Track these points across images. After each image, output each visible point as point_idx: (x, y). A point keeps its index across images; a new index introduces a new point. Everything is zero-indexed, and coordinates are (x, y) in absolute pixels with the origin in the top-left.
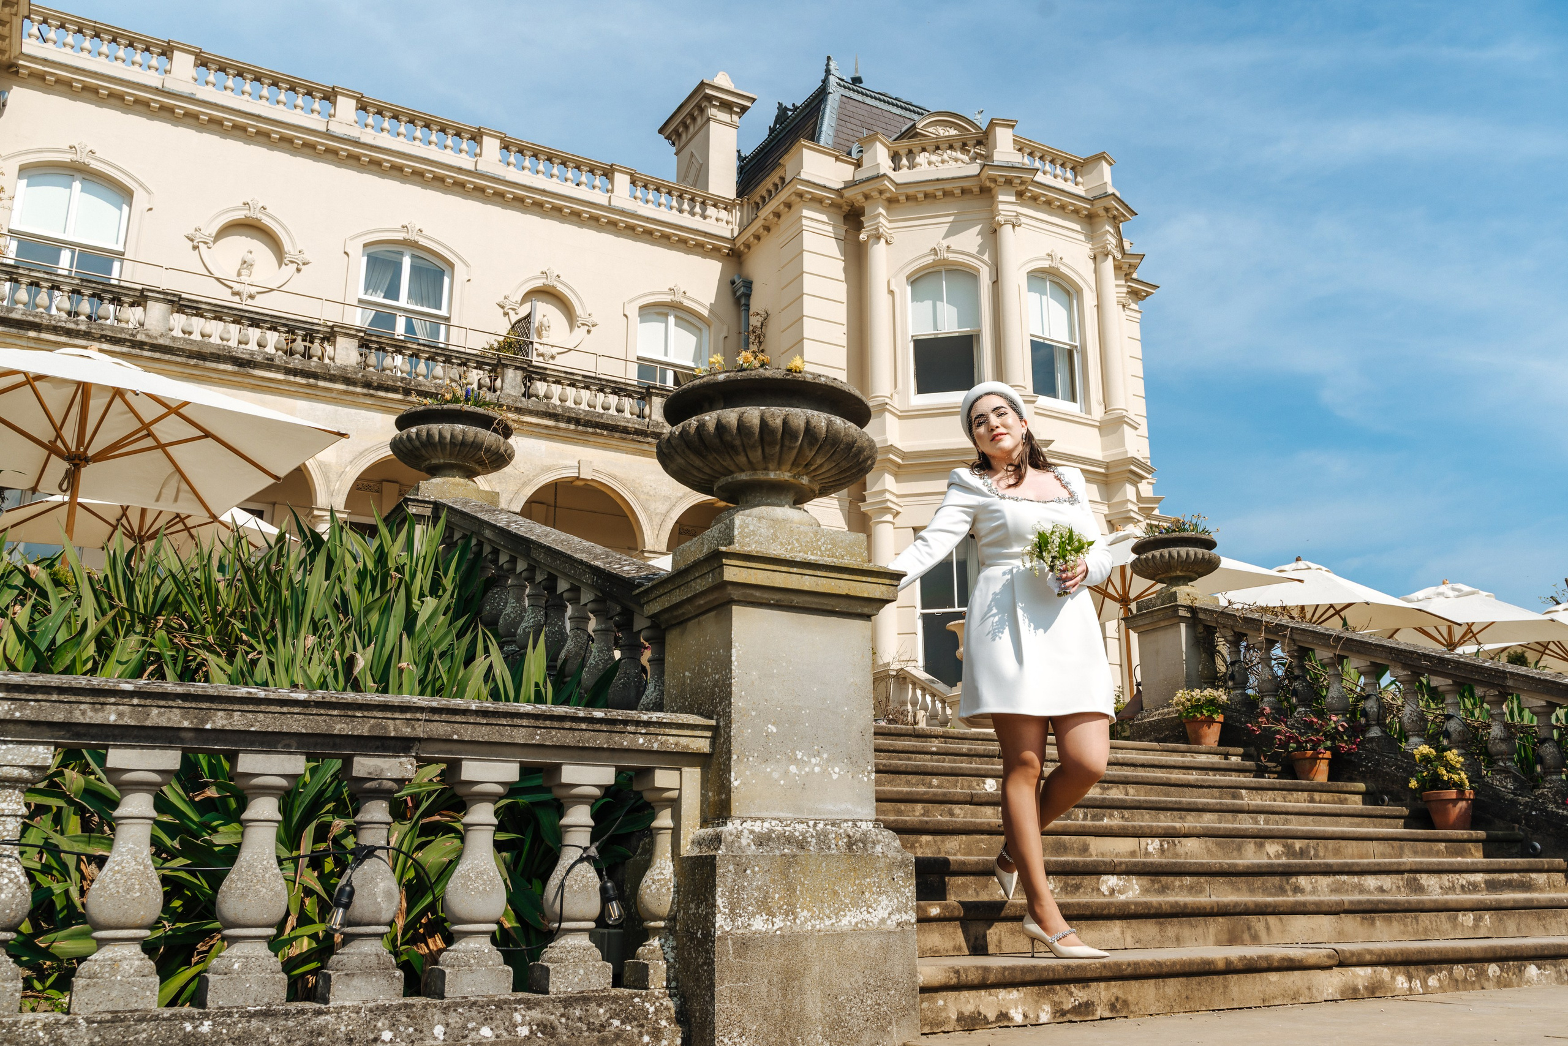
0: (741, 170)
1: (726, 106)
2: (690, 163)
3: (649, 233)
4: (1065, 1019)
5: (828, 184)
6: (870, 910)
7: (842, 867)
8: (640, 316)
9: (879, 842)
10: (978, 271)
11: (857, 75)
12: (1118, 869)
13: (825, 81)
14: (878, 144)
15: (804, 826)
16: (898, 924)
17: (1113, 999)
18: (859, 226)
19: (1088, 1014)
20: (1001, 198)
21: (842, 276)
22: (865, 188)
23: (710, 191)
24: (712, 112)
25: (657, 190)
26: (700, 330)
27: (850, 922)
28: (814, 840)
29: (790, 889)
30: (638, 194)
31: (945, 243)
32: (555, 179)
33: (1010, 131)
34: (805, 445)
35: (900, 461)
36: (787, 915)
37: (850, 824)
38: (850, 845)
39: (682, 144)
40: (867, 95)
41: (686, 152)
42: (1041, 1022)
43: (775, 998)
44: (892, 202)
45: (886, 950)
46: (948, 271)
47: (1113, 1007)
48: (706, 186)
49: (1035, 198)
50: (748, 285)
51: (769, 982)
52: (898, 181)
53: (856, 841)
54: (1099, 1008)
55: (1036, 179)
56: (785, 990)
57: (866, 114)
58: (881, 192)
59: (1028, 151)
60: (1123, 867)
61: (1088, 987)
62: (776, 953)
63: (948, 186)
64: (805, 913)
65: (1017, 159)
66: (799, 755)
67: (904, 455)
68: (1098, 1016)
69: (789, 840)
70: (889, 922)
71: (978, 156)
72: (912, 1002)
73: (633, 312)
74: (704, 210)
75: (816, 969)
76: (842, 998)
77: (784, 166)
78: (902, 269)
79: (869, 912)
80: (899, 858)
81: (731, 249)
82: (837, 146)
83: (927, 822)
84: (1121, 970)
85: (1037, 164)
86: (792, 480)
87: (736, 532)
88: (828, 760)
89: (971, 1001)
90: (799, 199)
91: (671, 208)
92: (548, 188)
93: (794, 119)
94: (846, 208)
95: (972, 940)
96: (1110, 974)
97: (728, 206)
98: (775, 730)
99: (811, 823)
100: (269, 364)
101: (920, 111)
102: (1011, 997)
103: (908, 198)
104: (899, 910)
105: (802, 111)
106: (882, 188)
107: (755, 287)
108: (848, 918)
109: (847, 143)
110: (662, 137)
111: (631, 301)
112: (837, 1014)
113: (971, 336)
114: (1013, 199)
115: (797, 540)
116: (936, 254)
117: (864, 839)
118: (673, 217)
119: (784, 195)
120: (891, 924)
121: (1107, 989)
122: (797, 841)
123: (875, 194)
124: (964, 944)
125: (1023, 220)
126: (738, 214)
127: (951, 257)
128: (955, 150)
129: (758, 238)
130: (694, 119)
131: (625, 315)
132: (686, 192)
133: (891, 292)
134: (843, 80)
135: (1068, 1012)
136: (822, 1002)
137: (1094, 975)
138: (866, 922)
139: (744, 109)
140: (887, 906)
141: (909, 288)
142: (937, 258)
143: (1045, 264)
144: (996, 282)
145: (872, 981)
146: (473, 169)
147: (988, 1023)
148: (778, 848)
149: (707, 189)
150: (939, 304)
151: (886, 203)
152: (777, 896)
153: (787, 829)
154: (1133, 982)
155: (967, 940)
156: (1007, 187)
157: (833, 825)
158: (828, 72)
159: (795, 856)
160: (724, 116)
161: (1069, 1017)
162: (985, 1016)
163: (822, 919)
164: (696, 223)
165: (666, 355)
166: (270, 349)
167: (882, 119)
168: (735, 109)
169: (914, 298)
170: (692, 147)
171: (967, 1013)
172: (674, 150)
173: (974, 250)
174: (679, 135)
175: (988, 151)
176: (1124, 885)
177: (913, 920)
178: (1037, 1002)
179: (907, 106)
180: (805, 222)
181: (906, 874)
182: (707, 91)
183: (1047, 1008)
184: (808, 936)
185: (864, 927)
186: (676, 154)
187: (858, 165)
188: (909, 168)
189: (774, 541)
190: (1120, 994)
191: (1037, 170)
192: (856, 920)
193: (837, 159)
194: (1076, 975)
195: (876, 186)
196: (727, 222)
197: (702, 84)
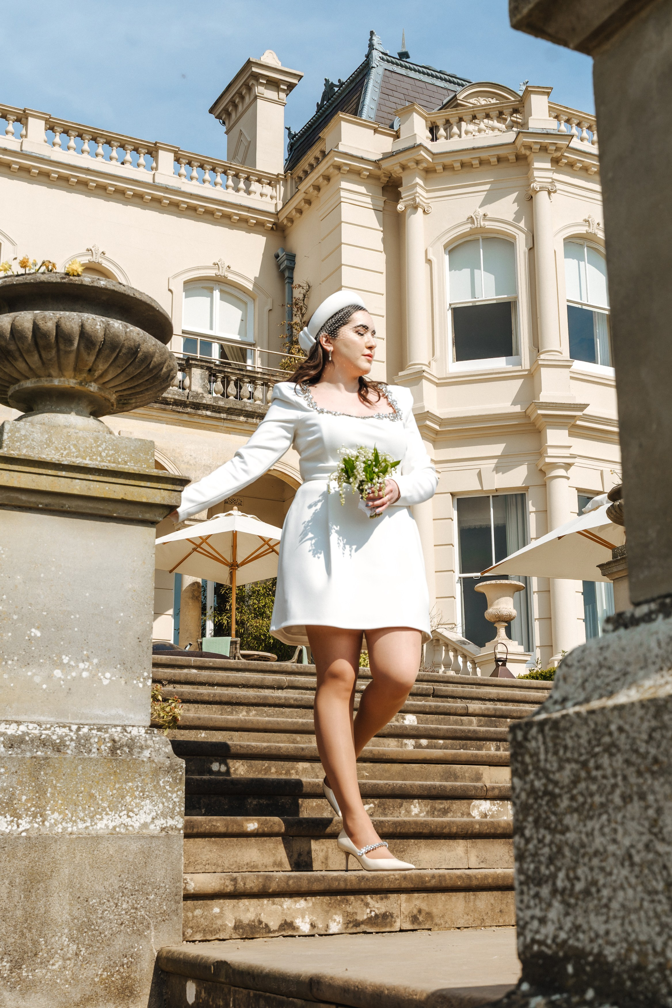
0: (291, 148)
1: (273, 84)
2: (239, 141)
3: (193, 209)
4: (359, 929)
5: (366, 156)
6: (131, 814)
7: (101, 770)
8: (185, 290)
9: (148, 747)
10: (514, 238)
11: (404, 50)
12: (490, 794)
13: (369, 56)
14: (415, 115)
15: (66, 730)
16: (163, 829)
17: (415, 911)
18: (397, 197)
19: (386, 926)
20: (537, 165)
21: (381, 247)
22: (402, 158)
23: (258, 168)
24: (259, 90)
25: (202, 166)
26: (246, 304)
27: (106, 826)
28: (73, 744)
29: (40, 791)
30: (183, 171)
31: (481, 211)
32: (100, 158)
33: (545, 98)
34: (82, 349)
35: (437, 427)
36: (35, 817)
37: (119, 729)
38: (113, 751)
39: (232, 123)
40: (410, 69)
41: (236, 130)
42: (331, 932)
43: (16, 899)
44: (429, 172)
45: (147, 854)
46: (486, 239)
47: (414, 919)
48: (254, 163)
49: (571, 165)
50: (292, 258)
51: (10, 883)
52: (435, 151)
53: (122, 746)
54: (398, 921)
55: (571, 145)
56: (28, 892)
57: (409, 87)
58: (417, 163)
59: (565, 118)
60: (496, 792)
61: (387, 898)
62: (19, 854)
63: (484, 155)
64: (56, 815)
65: (552, 125)
66: (66, 660)
67: (441, 422)
68: (397, 927)
69: (44, 743)
70: (152, 827)
71: (515, 124)
72: (174, 907)
73: (178, 286)
74: (248, 185)
75: (66, 871)
76: (93, 901)
77: (324, 140)
78: (439, 238)
79: (129, 816)
80: (168, 763)
81: (274, 224)
82: (379, 119)
83: (303, 749)
84: (423, 882)
85: (575, 130)
86: (78, 387)
87: (5, 436)
88: (98, 666)
89: (252, 909)
90: (336, 172)
91: (227, 187)
92: (92, 167)
93: (341, 94)
94: (384, 179)
95: (295, 856)
96: (410, 886)
97: (272, 181)
98: (39, 634)
99: (74, 728)
101: (462, 83)
102: (298, 906)
103: (445, 168)
104: (164, 815)
105: (347, 86)
106: (418, 158)
107: (297, 260)
108: (105, 822)
109: (390, 117)
110: (212, 116)
111: (176, 276)
112: (86, 916)
113: (510, 303)
114: (548, 165)
115: (75, 446)
116: (473, 222)
117: (131, 745)
118: (218, 193)
119: (322, 168)
120: (154, 829)
121: (408, 901)
122: (54, 744)
123: (412, 164)
124: (285, 860)
125: (559, 186)
126: (282, 189)
127: (488, 225)
128: (492, 119)
129: (300, 211)
130: (242, 98)
131: (170, 290)
132: (230, 168)
133: (429, 261)
134: (386, 54)
135: (363, 922)
136: (70, 904)
137: (392, 886)
138: (126, 826)
139: (291, 86)
140: (151, 811)
141: (447, 257)
142: (474, 226)
143: (582, 230)
144: (532, 249)
145: (129, 885)
146: (18, 149)
147: (270, 932)
148: (31, 751)
149: (255, 166)
150: (476, 271)
151: (423, 173)
152: (24, 798)
153: (44, 732)
154: (439, 895)
155: (290, 857)
156: (543, 154)
157: (99, 730)
158: (371, 47)
159: (47, 758)
160: (271, 94)
161: (363, 928)
162: (267, 925)
163: (75, 821)
164: (241, 198)
165: (211, 328)
167: (426, 92)
168: (282, 87)
169: (452, 267)
170: (240, 126)
171: (246, 922)
172: (224, 129)
173: (510, 217)
174: (229, 115)
175: (524, 118)
176: (498, 811)
177: (180, 826)
178: (327, 912)
179: (451, 79)
180: (343, 194)
181: (175, 779)
182: (254, 69)
183: (339, 918)
184: (56, 838)
185: (123, 831)
186: (227, 133)
187: (397, 136)
188: (446, 138)
189: (48, 446)
190: (424, 906)
191: (572, 136)
192: (114, 824)
193: (376, 131)
194: (371, 885)
195: (412, 156)
196: (272, 197)
197: (249, 63)
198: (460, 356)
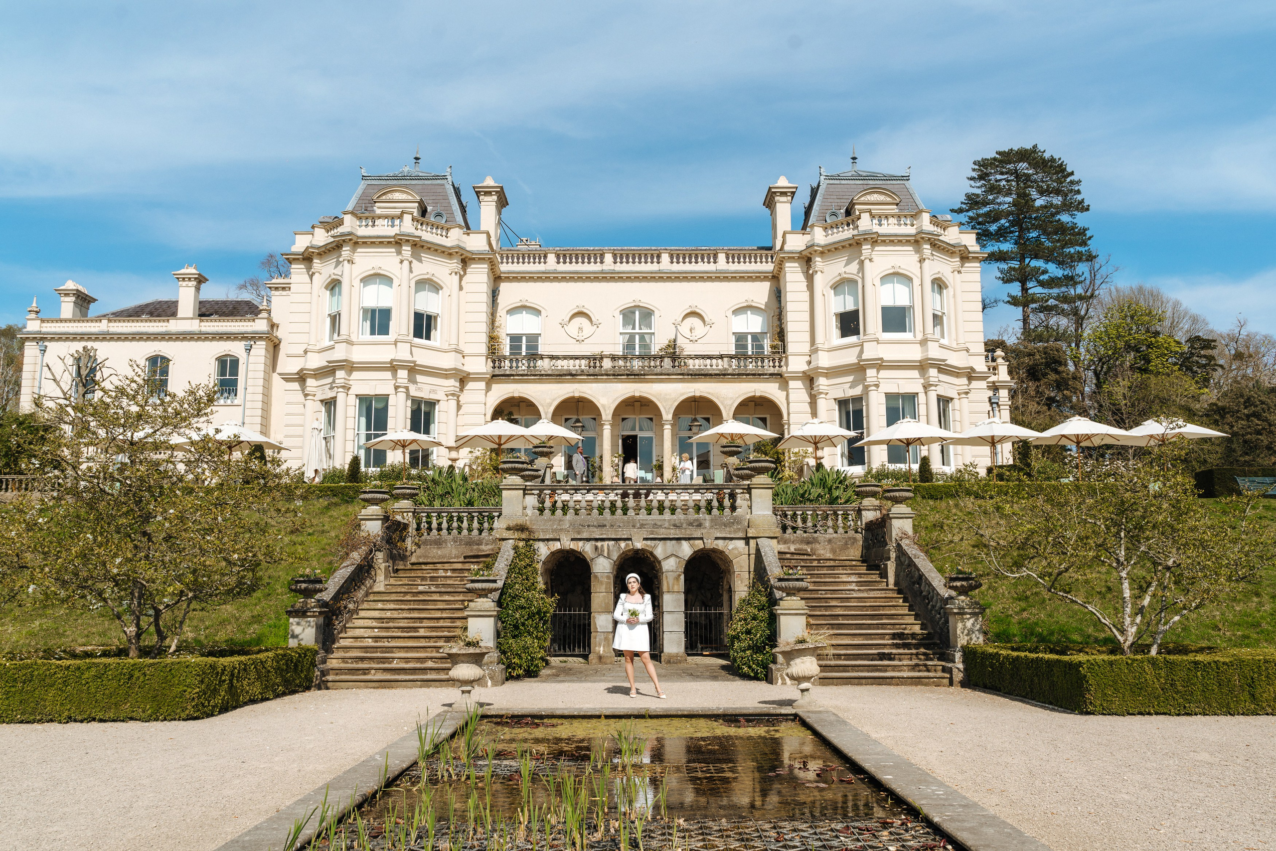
1: (783, 194)
3: (734, 277)
8: (732, 316)
10: (856, 280)
14: (816, 228)
18: (810, 266)
20: (864, 247)
21: (806, 289)
24: (778, 198)
25: (739, 256)
26: (762, 315)
30: (730, 260)
31: (844, 270)
44: (823, 253)
46: (846, 282)
49: (884, 241)
50: (780, 292)
52: (826, 243)
57: (840, 190)
58: (818, 250)
63: (843, 244)
73: (730, 313)
74: (761, 259)
78: (827, 283)
81: (772, 276)
90: (783, 259)
94: (804, 259)
97: (773, 255)
100: (582, 373)
103: (829, 251)
111: (729, 309)
113: (856, 310)
114: (869, 247)
116: (841, 275)
118: (745, 267)
123: (816, 251)
125: (873, 256)
127: (846, 276)
129: (780, 271)
130: (772, 201)
131: (726, 316)
133: (824, 294)
139: (793, 193)
141: (832, 291)
142: (842, 277)
143: (891, 270)
144: (863, 284)
150: (844, 298)
151: (820, 255)
156: (865, 242)
160: (783, 200)
164: (757, 267)
165: (747, 329)
166: (583, 367)
168: (789, 195)
169: (835, 295)
173: (855, 272)
182: (775, 190)
188: (831, 235)
193: (803, 234)
196: (772, 263)
197: (770, 188)
198: (844, 335)
